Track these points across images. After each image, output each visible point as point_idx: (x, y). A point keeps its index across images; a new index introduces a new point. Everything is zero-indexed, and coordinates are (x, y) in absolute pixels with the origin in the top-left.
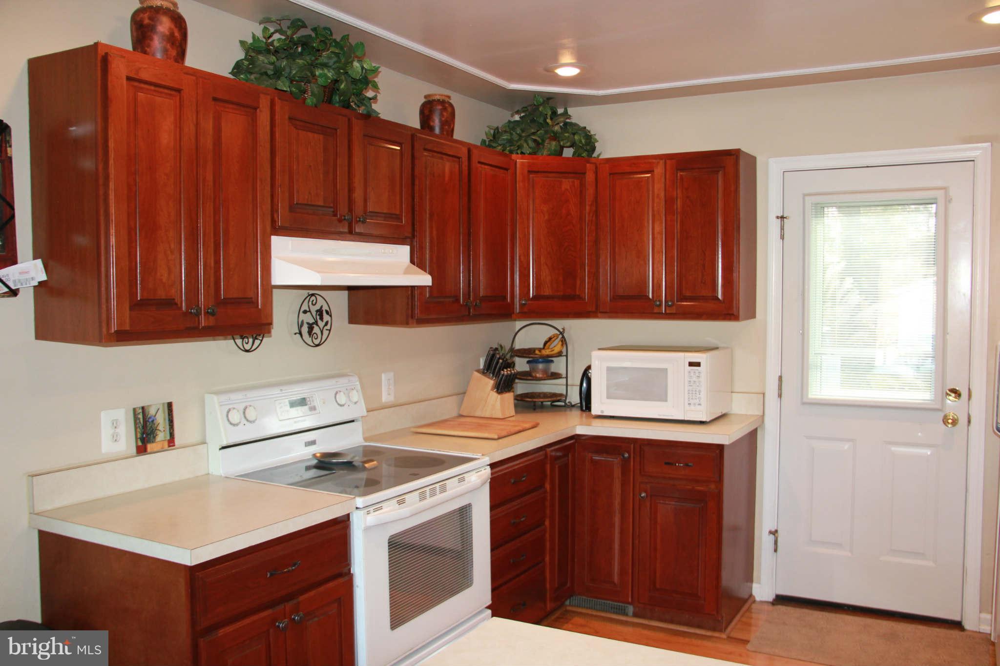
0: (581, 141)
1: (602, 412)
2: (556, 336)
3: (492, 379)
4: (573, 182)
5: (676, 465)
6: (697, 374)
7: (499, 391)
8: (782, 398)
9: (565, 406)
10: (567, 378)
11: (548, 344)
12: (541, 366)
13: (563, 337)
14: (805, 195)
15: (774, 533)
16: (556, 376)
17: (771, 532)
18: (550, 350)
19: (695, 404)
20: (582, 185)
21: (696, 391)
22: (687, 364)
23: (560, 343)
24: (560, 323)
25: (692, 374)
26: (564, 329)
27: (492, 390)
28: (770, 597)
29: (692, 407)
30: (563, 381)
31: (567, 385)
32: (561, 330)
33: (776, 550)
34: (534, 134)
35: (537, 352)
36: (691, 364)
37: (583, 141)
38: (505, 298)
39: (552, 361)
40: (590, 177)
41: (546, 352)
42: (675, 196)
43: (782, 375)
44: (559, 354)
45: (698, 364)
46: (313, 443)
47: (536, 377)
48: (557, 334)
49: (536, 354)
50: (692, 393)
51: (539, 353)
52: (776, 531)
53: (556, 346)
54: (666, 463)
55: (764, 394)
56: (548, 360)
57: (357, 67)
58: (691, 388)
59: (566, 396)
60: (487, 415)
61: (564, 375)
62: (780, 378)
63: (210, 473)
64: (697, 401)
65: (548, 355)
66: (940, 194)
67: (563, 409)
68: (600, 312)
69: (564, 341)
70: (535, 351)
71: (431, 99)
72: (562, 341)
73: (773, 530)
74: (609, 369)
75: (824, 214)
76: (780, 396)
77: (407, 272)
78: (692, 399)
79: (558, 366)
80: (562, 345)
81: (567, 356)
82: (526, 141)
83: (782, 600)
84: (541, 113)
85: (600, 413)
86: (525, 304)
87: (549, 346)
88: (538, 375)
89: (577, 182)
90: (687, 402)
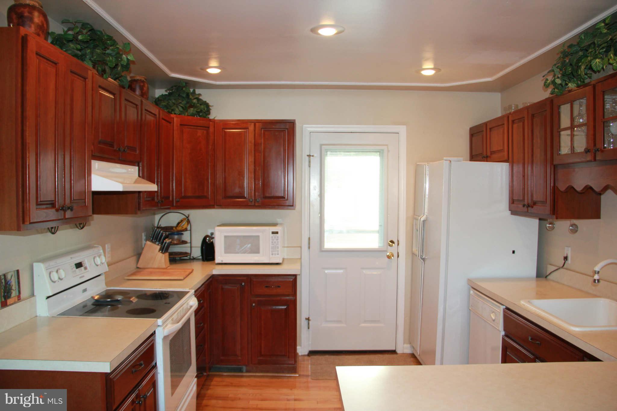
0: (204, 109)
1: (222, 261)
2: (184, 219)
3: (158, 245)
4: (203, 132)
5: (272, 287)
6: (276, 238)
7: (163, 252)
8: (310, 249)
9: (190, 259)
10: (191, 243)
11: (181, 223)
12: (176, 237)
13: (188, 220)
14: (321, 145)
15: (308, 319)
16: (185, 242)
17: (306, 319)
18: (181, 227)
19: (275, 254)
20: (208, 133)
21: (276, 247)
22: (271, 233)
23: (187, 223)
24: (187, 212)
25: (274, 238)
26: (189, 215)
27: (159, 251)
28: (306, 353)
29: (274, 256)
30: (189, 245)
31: (191, 247)
32: (187, 216)
33: (309, 328)
34: (180, 103)
35: (174, 229)
36: (273, 233)
37: (206, 109)
38: (169, 197)
39: (182, 234)
40: (211, 130)
41: (179, 228)
42: (260, 143)
43: (310, 237)
44: (186, 230)
45: (277, 233)
46: (85, 290)
47: (174, 243)
48: (184, 218)
49: (174, 230)
50: (274, 249)
51: (175, 229)
52: (309, 318)
53: (184, 224)
54: (267, 287)
55: (301, 247)
56: (180, 233)
57: (124, 58)
58: (273, 246)
59: (191, 254)
60: (156, 267)
61: (189, 241)
62: (309, 238)
63: (38, 315)
64: (276, 253)
65: (180, 230)
66: (385, 148)
67: (189, 261)
68: (217, 205)
69: (189, 222)
70: (173, 228)
71: (133, 79)
72: (188, 222)
73: (307, 317)
74: (225, 237)
75: (327, 155)
76: (309, 248)
77: (136, 182)
78: (274, 251)
79: (186, 236)
80: (188, 224)
81: (191, 230)
82: (177, 107)
83: (312, 353)
84: (184, 91)
85: (221, 262)
86: (179, 201)
87: (181, 225)
88: (175, 242)
89: (205, 132)
90: (271, 253)
